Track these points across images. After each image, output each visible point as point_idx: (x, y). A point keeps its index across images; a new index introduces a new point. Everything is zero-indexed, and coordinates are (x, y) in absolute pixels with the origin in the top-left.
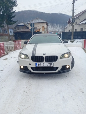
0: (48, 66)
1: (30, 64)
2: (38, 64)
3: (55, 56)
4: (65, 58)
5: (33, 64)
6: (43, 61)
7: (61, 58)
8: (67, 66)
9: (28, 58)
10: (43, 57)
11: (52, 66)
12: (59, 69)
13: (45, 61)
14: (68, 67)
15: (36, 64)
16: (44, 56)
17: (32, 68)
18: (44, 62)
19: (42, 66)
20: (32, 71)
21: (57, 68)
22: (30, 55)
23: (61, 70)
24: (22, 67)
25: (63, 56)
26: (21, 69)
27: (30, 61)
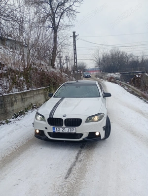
0: (69, 132)
1: (46, 128)
2: (55, 128)
3: (78, 119)
4: (93, 121)
5: (50, 129)
6: (62, 125)
7: (87, 121)
8: (95, 132)
10: (62, 120)
11: (74, 131)
12: (83, 137)
14: (97, 134)
16: (64, 119)
17: (49, 133)
18: (64, 126)
19: (61, 131)
20: (49, 137)
21: (82, 135)
22: (47, 117)
23: (87, 138)
24: (38, 131)
25: (90, 119)
26: (36, 133)
27: (46, 124)
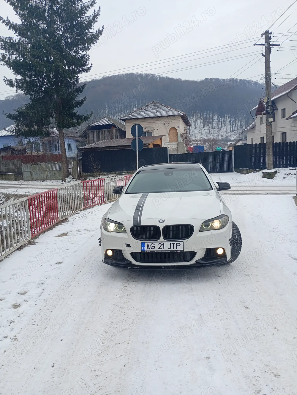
0: (172, 249)
1: (128, 246)
2: (146, 244)
3: (187, 226)
4: (212, 229)
5: (137, 246)
6: (159, 238)
7: (201, 230)
8: (217, 249)
9: (125, 232)
10: (158, 228)
11: (180, 248)
12: (197, 258)
13: (165, 237)
14: (220, 252)
15: (143, 245)
16: (161, 226)
17: (133, 255)
18: (162, 239)
19: (156, 249)
20: (134, 262)
21: (193, 254)
22: (129, 224)
23: (202, 259)
24: (110, 253)
25: (207, 225)
26: (106, 257)
27: (128, 237)
